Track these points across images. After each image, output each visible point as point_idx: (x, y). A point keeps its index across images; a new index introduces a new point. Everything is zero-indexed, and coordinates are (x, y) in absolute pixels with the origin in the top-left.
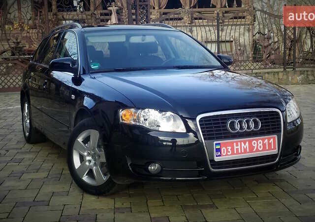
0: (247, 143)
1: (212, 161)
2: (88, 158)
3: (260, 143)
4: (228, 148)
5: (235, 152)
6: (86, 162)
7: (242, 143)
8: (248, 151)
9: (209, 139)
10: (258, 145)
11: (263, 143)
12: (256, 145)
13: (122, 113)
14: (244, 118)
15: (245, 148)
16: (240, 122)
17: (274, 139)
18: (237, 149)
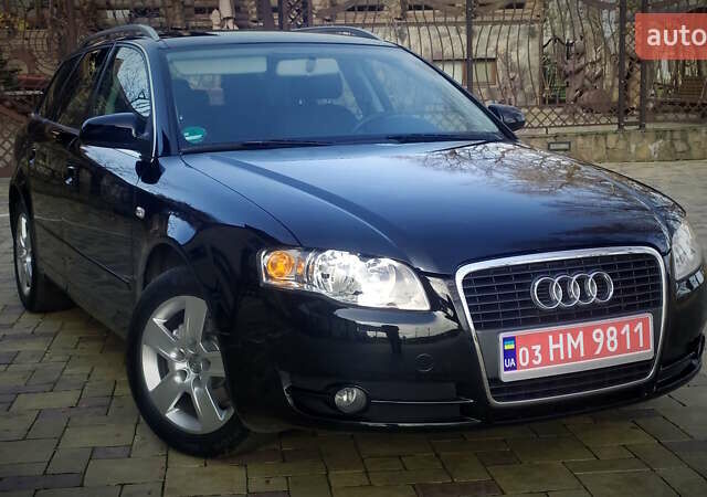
0: (581, 333)
1: (495, 380)
2: (180, 366)
3: (612, 333)
4: (534, 347)
5: (552, 358)
6: (173, 375)
7: (569, 335)
8: (582, 354)
9: (487, 326)
10: (606, 338)
11: (619, 333)
12: (600, 340)
13: (266, 259)
14: (571, 272)
15: (576, 347)
16: (564, 283)
17: (645, 322)
18: (557, 351)
